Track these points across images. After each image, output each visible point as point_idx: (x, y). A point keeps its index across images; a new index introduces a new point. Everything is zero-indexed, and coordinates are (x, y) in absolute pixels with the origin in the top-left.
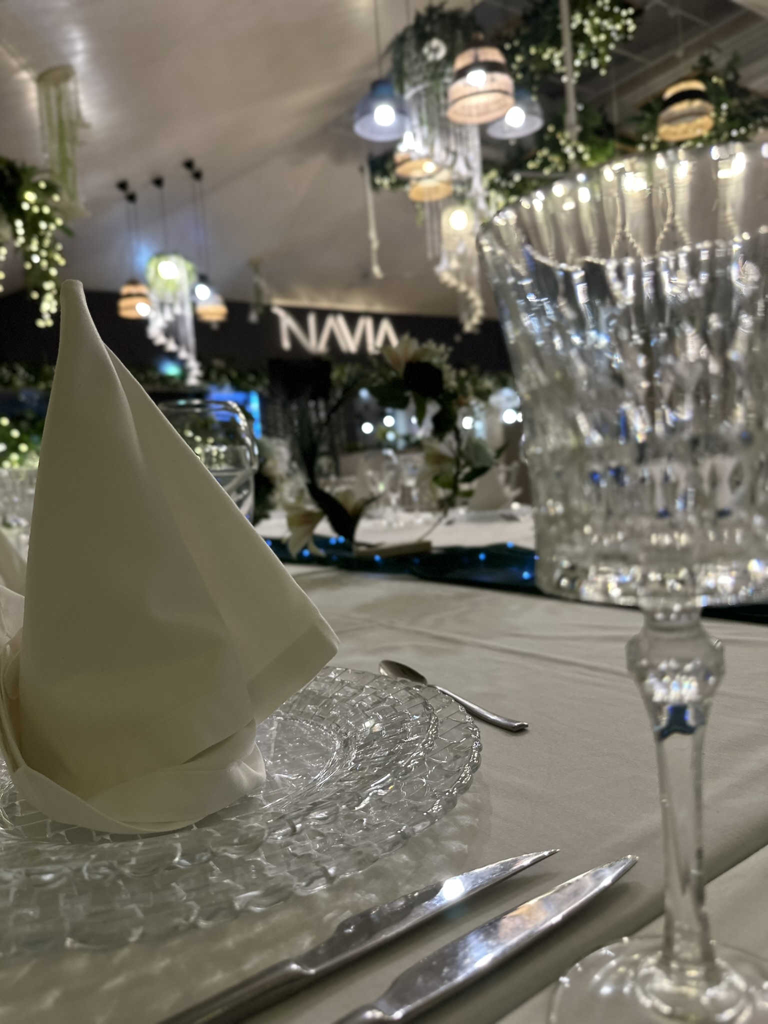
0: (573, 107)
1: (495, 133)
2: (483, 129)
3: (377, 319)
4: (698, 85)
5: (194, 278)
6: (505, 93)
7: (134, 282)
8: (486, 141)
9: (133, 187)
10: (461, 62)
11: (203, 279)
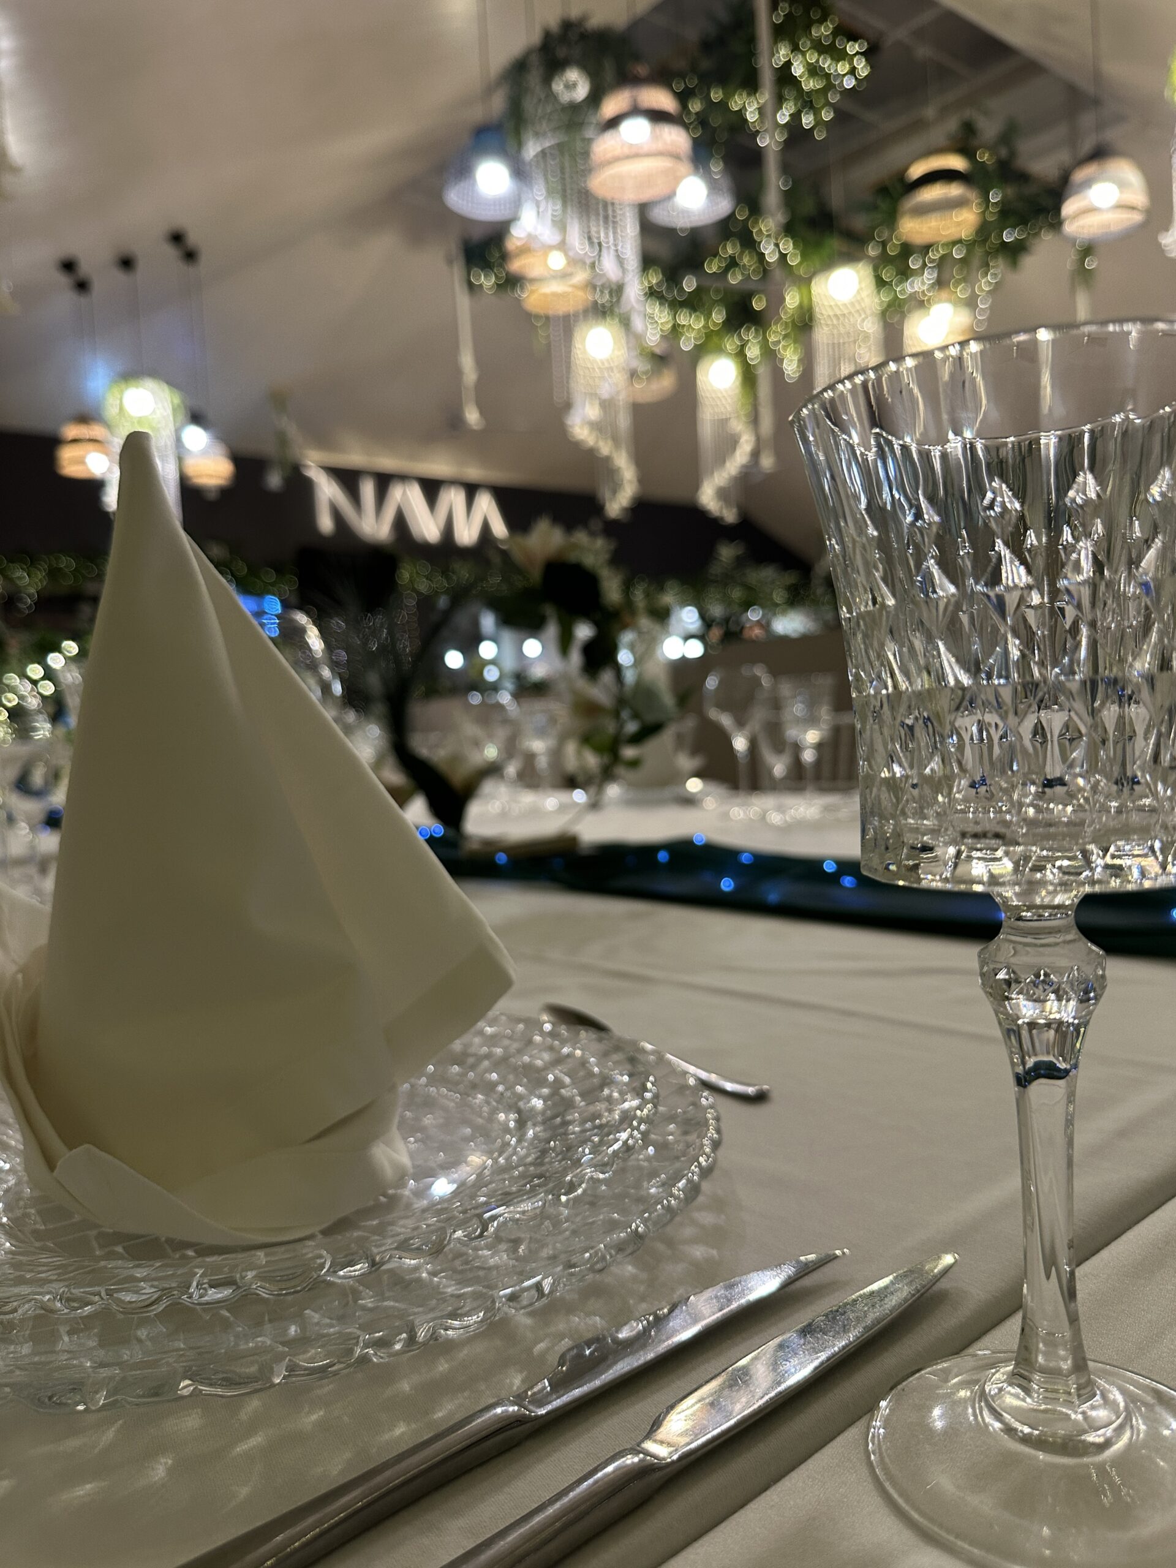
0: (774, 184)
1: (660, 216)
2: (643, 209)
3: (471, 490)
4: (956, 162)
5: (181, 417)
6: (676, 157)
7: (84, 419)
8: (648, 228)
9: (85, 268)
10: (611, 106)
11: (196, 418)
